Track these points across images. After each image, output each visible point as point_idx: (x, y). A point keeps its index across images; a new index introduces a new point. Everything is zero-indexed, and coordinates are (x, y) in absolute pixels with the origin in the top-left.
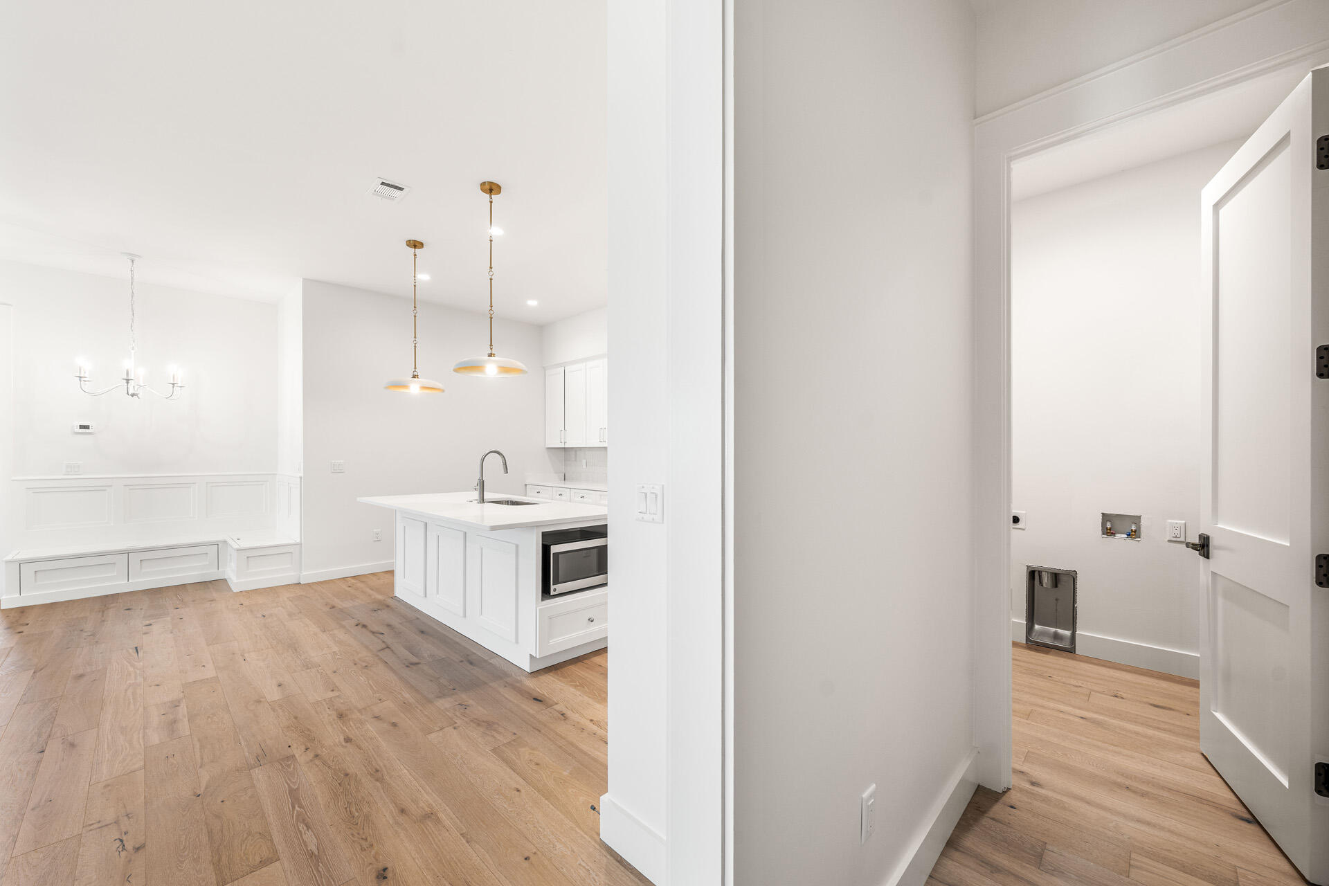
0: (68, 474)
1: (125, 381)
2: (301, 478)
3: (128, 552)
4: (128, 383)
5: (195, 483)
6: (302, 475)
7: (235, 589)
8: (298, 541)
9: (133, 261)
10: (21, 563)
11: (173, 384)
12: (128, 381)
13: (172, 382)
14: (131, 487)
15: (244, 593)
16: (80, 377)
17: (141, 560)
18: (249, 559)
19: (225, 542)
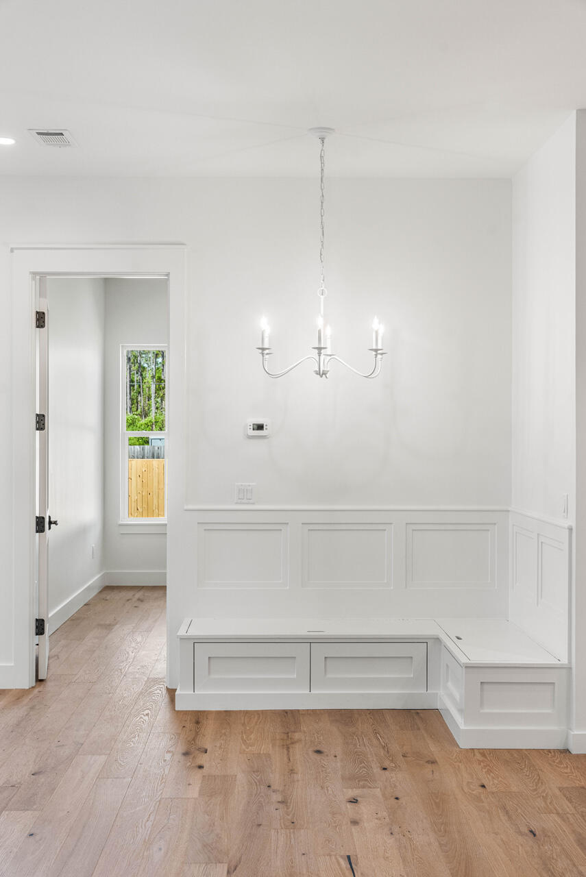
0: (241, 503)
1: (316, 351)
2: (571, 529)
3: (310, 641)
4: (320, 354)
5: (391, 524)
6: (571, 521)
7: (464, 744)
8: (565, 661)
9: (323, 140)
10: (197, 641)
11: (376, 350)
12: (320, 349)
13: (374, 348)
14: (311, 527)
15: (478, 756)
16: (263, 349)
17: (326, 658)
18: (486, 686)
19: (437, 640)
